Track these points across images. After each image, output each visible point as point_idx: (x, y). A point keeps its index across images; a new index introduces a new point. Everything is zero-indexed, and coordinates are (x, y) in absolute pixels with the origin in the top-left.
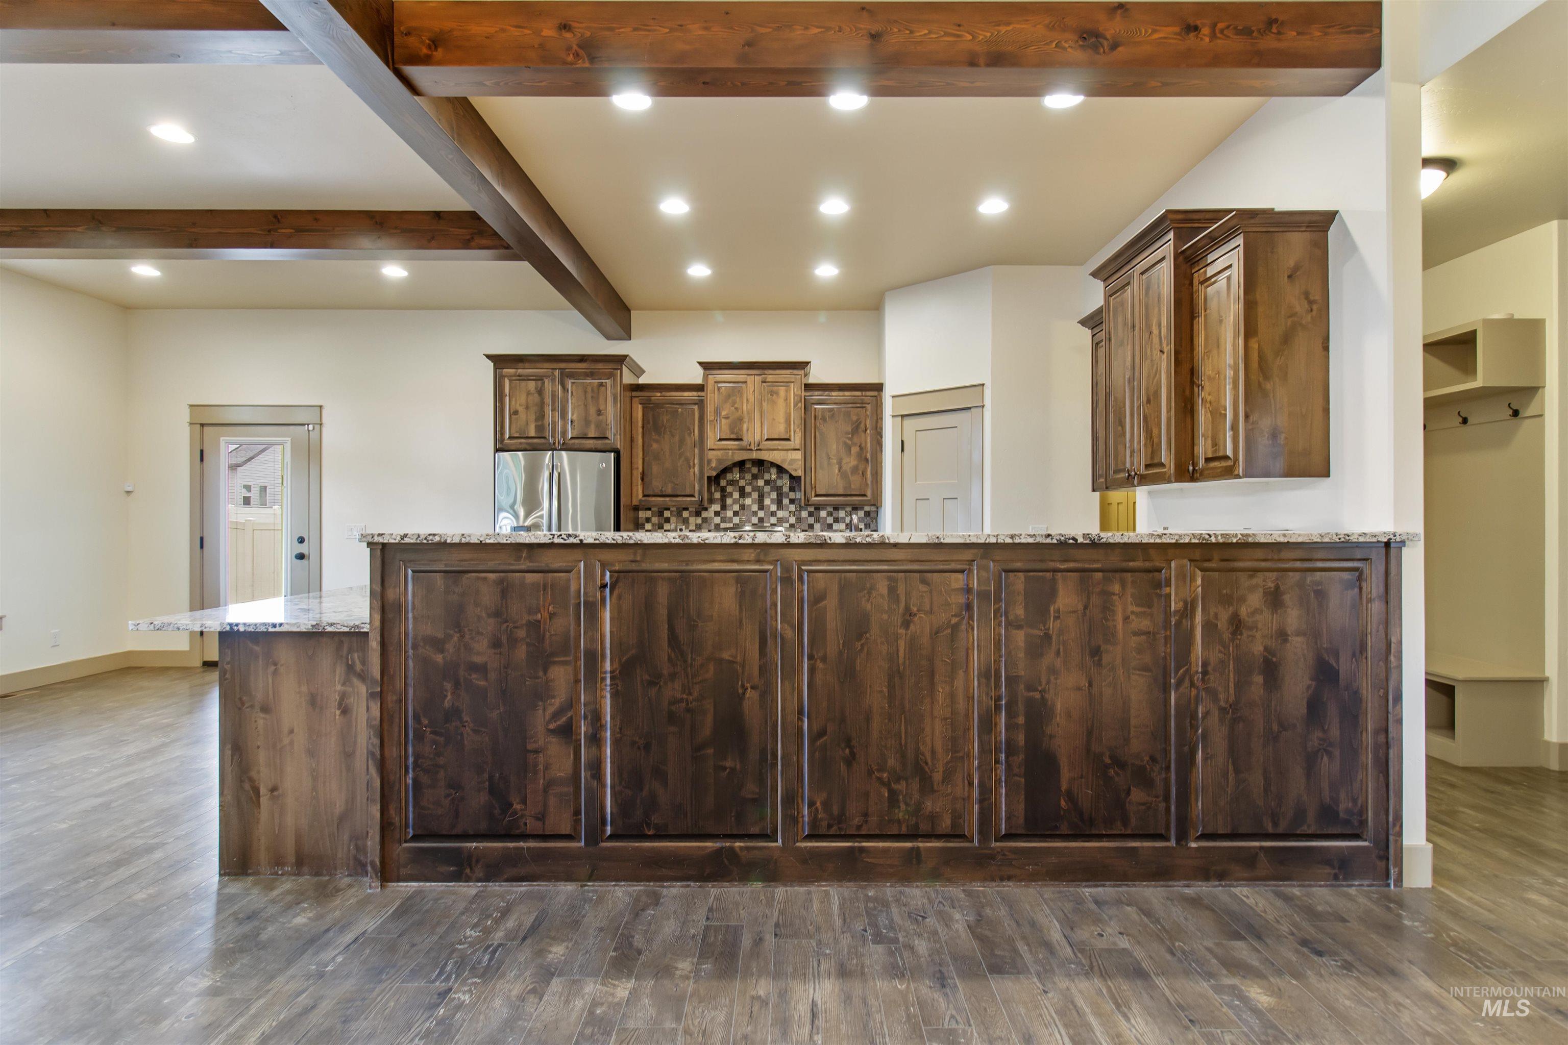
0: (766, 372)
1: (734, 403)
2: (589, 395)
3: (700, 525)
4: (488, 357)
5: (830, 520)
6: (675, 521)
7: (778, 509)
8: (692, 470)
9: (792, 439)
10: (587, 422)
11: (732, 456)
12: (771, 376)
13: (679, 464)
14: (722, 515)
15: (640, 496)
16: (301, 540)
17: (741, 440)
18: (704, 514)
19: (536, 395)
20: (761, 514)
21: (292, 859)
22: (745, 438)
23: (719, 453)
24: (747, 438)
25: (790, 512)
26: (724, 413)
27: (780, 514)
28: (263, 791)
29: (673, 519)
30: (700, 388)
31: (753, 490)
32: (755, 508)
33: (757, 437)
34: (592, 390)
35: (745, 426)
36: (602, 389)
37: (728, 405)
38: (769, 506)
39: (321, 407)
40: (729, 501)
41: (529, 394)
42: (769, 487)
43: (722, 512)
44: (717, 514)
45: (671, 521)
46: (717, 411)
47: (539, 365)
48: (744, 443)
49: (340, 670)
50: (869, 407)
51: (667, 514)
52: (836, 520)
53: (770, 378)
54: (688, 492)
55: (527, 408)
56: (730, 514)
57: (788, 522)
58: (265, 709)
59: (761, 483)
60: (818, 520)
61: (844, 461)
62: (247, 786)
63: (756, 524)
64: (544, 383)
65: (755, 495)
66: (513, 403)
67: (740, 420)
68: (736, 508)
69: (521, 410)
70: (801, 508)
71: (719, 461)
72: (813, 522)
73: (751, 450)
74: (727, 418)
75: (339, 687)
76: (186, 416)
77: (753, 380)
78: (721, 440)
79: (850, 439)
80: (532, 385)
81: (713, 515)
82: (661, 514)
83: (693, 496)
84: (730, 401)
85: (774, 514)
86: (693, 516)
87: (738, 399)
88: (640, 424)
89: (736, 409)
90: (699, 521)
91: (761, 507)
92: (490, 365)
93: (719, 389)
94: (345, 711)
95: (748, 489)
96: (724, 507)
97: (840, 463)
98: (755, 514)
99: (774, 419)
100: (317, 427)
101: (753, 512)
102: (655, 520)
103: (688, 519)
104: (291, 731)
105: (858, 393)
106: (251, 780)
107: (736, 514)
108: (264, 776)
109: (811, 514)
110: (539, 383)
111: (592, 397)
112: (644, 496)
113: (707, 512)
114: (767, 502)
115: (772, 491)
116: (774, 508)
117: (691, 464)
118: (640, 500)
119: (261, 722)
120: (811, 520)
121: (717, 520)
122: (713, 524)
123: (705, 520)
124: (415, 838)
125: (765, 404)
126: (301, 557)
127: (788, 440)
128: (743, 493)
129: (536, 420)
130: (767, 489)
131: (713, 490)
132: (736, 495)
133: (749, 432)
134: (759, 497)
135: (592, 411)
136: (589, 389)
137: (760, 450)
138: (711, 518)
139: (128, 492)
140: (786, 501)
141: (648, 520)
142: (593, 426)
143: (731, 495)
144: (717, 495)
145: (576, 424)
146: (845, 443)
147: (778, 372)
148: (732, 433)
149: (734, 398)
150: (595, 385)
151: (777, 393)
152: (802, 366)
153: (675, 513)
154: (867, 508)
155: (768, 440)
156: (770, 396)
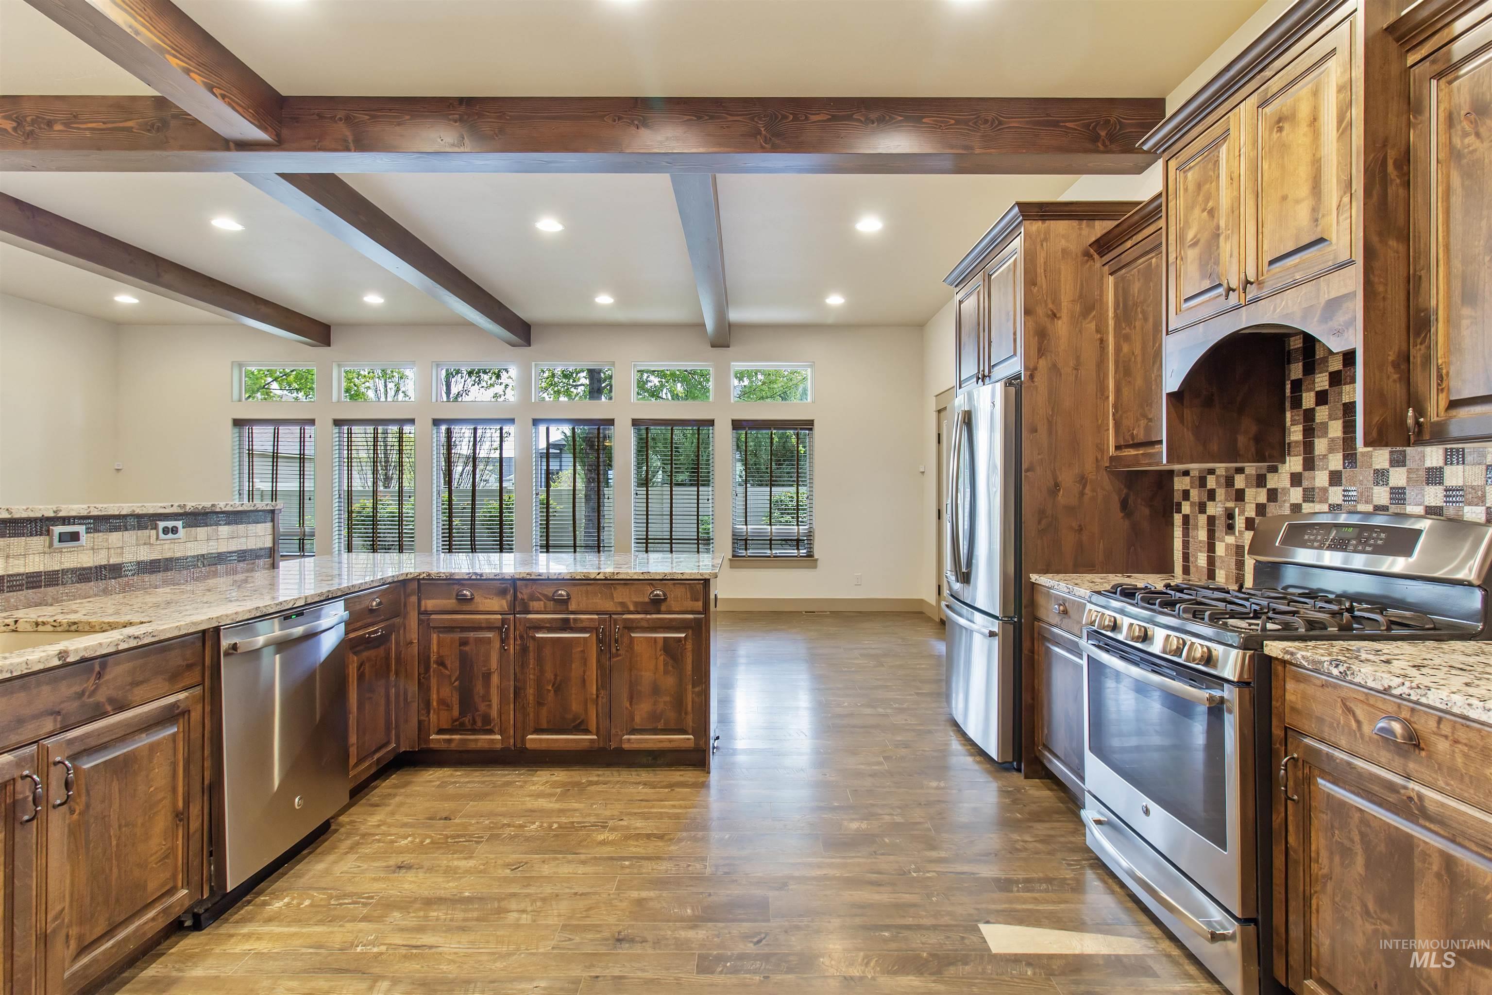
1: (1209, 199)
2: (1002, 291)
6: (1223, 497)
9: (1330, 239)
14: (1306, 483)
15: (1112, 451)
17: (1219, 287)
18: (1273, 481)
22: (1226, 281)
24: (1229, 277)
26: (1190, 235)
29: (1220, 493)
33: (1251, 266)
35: (1229, 249)
36: (1010, 274)
37: (1197, 211)
40: (1320, 446)
43: (1306, 474)
44: (1296, 479)
46: (1181, 237)
53: (1275, 84)
56: (1321, 479)
63: (1385, 508)
67: (1218, 237)
73: (1238, 306)
74: (1195, 244)
76: (935, 405)
81: (1286, 483)
84: (1201, 198)
86: (1252, 487)
87: (1213, 187)
88: (1111, 314)
89: (1211, 213)
93: (1184, 182)
96: (1309, 464)
101: (1376, 471)
103: (1241, 492)
107: (1335, 478)
112: (1118, 448)
113: (1276, 476)
118: (1112, 458)
121: (1296, 494)
122: (1287, 505)
123: (1273, 495)
125: (1268, 166)
127: (1321, 241)
131: (1288, 423)
132: (1336, 429)
133: (1234, 260)
135: (1003, 317)
137: (1256, 300)
138: (1286, 491)
143: (1326, 427)
145: (995, 342)
148: (1204, 276)
149: (1206, 187)
151: (1293, 116)
153: (1223, 480)
155: (1273, 262)
156: (1275, 136)
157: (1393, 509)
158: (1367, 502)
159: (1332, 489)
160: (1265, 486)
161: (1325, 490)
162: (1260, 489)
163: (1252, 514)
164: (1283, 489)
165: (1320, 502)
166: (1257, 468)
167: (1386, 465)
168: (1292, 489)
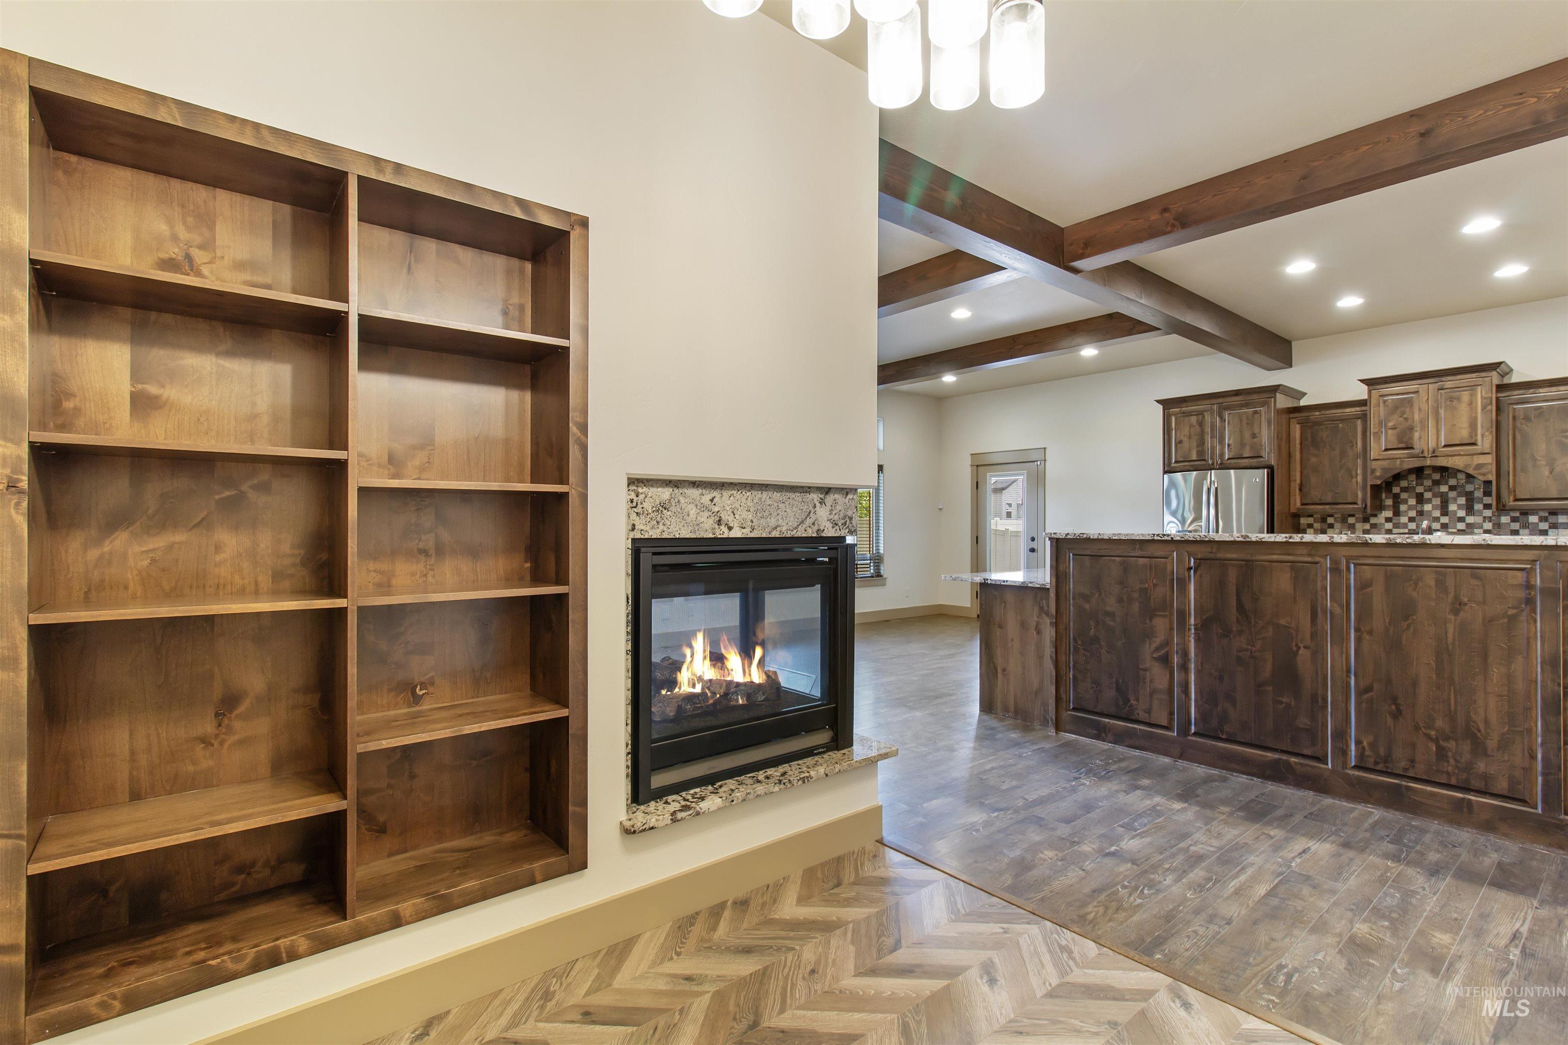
0: (1443, 379)
1: (1403, 413)
2: (1244, 422)
3: (1369, 529)
4: (1158, 401)
5: (1544, 525)
6: (1340, 526)
7: (1467, 514)
8: (1354, 480)
9: (1480, 443)
10: (1242, 445)
11: (1401, 464)
12: (1449, 382)
13: (1340, 475)
14: (1394, 521)
15: (1298, 504)
16: (1033, 539)
17: (1412, 448)
18: (1373, 520)
19: (1197, 427)
20: (1445, 520)
21: (1012, 709)
22: (1415, 447)
23: (1385, 463)
24: (1418, 445)
25: (1485, 517)
26: (1390, 424)
27: (1470, 519)
28: (999, 670)
29: (1338, 525)
30: (1363, 403)
31: (1434, 496)
32: (1437, 513)
33: (1432, 444)
34: (1248, 418)
35: (1416, 435)
36: (1257, 416)
37: (1395, 417)
39: (1045, 448)
40: (1403, 508)
41: (1191, 426)
42: (1455, 492)
43: (1395, 518)
44: (1388, 520)
45: (1335, 527)
46: (1383, 423)
47: (1199, 403)
48: (1416, 451)
49: (1036, 609)
51: (1330, 520)
52: (1554, 525)
53: (1448, 385)
54: (1350, 500)
55: (1190, 438)
56: (1404, 520)
57: (1481, 526)
58: (1000, 627)
59: (1444, 489)
60: (1525, 525)
62: (992, 666)
64: (1204, 416)
65: (1437, 501)
66: (1178, 434)
67: (1411, 429)
68: (1413, 514)
69: (1185, 439)
70: (1500, 514)
71: (1385, 470)
72: (1518, 527)
73: (1425, 457)
74: (1394, 428)
75: (1035, 619)
76: (968, 461)
77: (1427, 390)
78: (1386, 450)
80: (1194, 419)
81: (1383, 521)
82: (1323, 520)
83: (1355, 503)
84: (1398, 412)
85: (1461, 520)
86: (1360, 522)
87: (1408, 410)
88: (1298, 441)
89: (1406, 419)
90: (1367, 526)
91: (1445, 513)
92: (1160, 407)
93: (1385, 402)
94: (1039, 632)
95: (1428, 495)
96: (1397, 513)
99: (1454, 425)
100: (1043, 462)
101: (1434, 518)
102: (1317, 525)
103: (1354, 524)
104: (1013, 640)
106: (994, 664)
107: (1411, 520)
108: (999, 661)
109: (1514, 519)
110: (1200, 417)
111: (1247, 424)
112: (1302, 504)
113: (1376, 518)
114: (1452, 507)
115: (1459, 496)
116: (1462, 513)
117: (1354, 474)
118: (1298, 509)
119: (998, 633)
120: (1515, 525)
121: (1389, 526)
122: (1383, 528)
123: (1374, 525)
124: (1074, 709)
125: (1442, 412)
126: (1032, 550)
127: (1475, 444)
128: (1420, 499)
129: (1198, 446)
130: (1452, 494)
131: (1382, 498)
132: (1412, 502)
133: (1422, 440)
134: (1442, 502)
135: (1247, 435)
136: (1244, 418)
137: (1436, 456)
138: (1382, 524)
139: (940, 509)
140: (1478, 506)
141: (1310, 526)
142: (1248, 448)
143: (1405, 501)
144: (1389, 502)
145: (1232, 446)
147: (1459, 377)
148: (1400, 442)
149: (1403, 409)
150: (1251, 413)
151: (1459, 399)
153: (1339, 520)
155: (1445, 446)
156: (1448, 403)
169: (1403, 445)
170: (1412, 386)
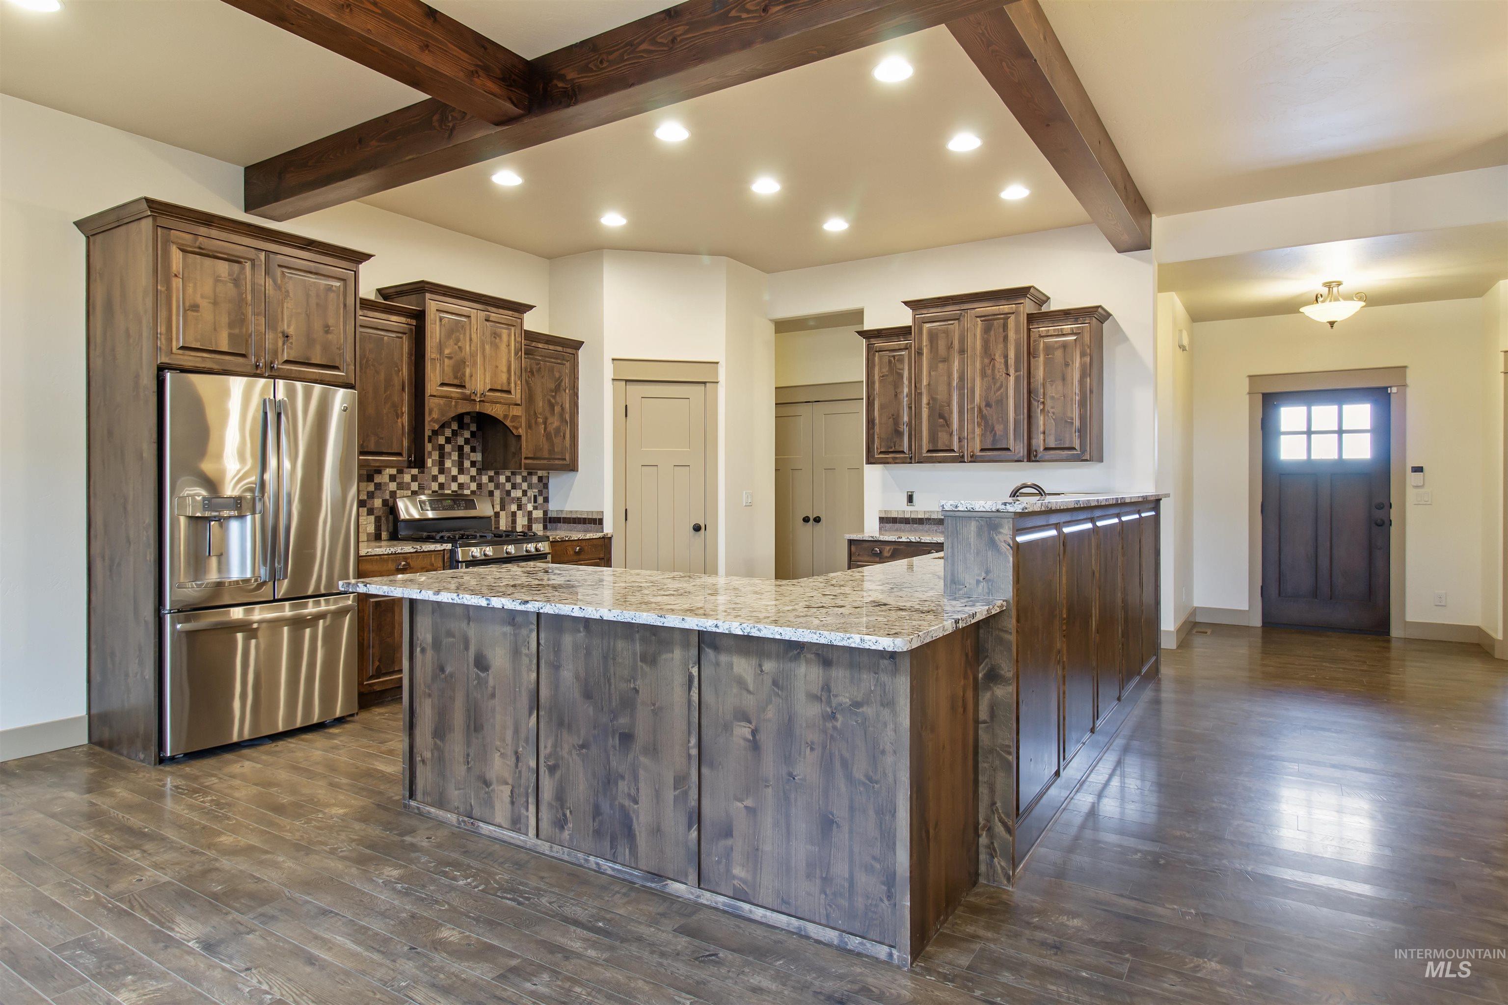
0: (489, 308)
1: (458, 340)
2: (313, 300)
3: (373, 493)
4: (146, 202)
5: (508, 486)
8: (399, 420)
9: (513, 392)
10: (310, 341)
11: (454, 406)
12: (496, 315)
13: (385, 411)
14: (398, 480)
17: (463, 387)
18: (378, 479)
19: (231, 285)
20: (442, 479)
22: (467, 386)
23: (442, 402)
24: (471, 385)
25: (471, 476)
26: (447, 351)
30: (417, 315)
33: (480, 386)
34: (318, 296)
35: (468, 371)
36: (332, 295)
37: (451, 342)
38: (450, 469)
41: (217, 280)
42: (450, 446)
43: (399, 475)
44: (392, 478)
46: (441, 348)
47: (235, 238)
48: (468, 392)
50: (568, 364)
52: (514, 487)
53: (493, 317)
54: (395, 450)
55: (215, 303)
57: (469, 488)
59: (441, 440)
60: (497, 486)
61: (549, 421)
63: (437, 492)
64: (244, 268)
65: (436, 456)
66: (190, 290)
67: (463, 362)
69: (204, 304)
70: (480, 472)
71: (442, 411)
72: (493, 489)
73: (474, 401)
74: (450, 358)
77: (477, 317)
78: (443, 384)
79: (554, 397)
80: (223, 268)
83: (400, 455)
84: (453, 337)
85: (454, 479)
87: (462, 336)
89: (460, 348)
90: (371, 487)
91: (442, 471)
92: (148, 217)
93: (441, 319)
97: (545, 423)
98: (435, 478)
99: (497, 367)
105: (560, 349)
109: (491, 479)
110: (236, 266)
111: (317, 305)
114: (448, 464)
115: (453, 451)
116: (454, 471)
117: (399, 412)
120: (491, 486)
122: (388, 492)
123: (378, 486)
125: (487, 347)
127: (509, 392)
129: (231, 325)
130: (448, 448)
133: (472, 379)
134: (440, 457)
135: (317, 325)
136: (313, 293)
137: (484, 402)
138: (386, 484)
140: (467, 464)
142: (318, 348)
145: (292, 340)
146: (549, 401)
147: (501, 311)
148: (456, 377)
149: (458, 334)
150: (322, 288)
151: (500, 337)
152: (521, 308)
154: (540, 473)
155: (491, 390)
156: (493, 339)
157: (440, 492)
158: (429, 489)
159: (413, 484)
160: (373, 481)
161: (409, 484)
162: (370, 483)
163: (365, 497)
164: (385, 483)
165: (407, 489)
166: (367, 470)
167: (436, 473)
168: (390, 483)
169: (456, 382)
170: (464, 307)
